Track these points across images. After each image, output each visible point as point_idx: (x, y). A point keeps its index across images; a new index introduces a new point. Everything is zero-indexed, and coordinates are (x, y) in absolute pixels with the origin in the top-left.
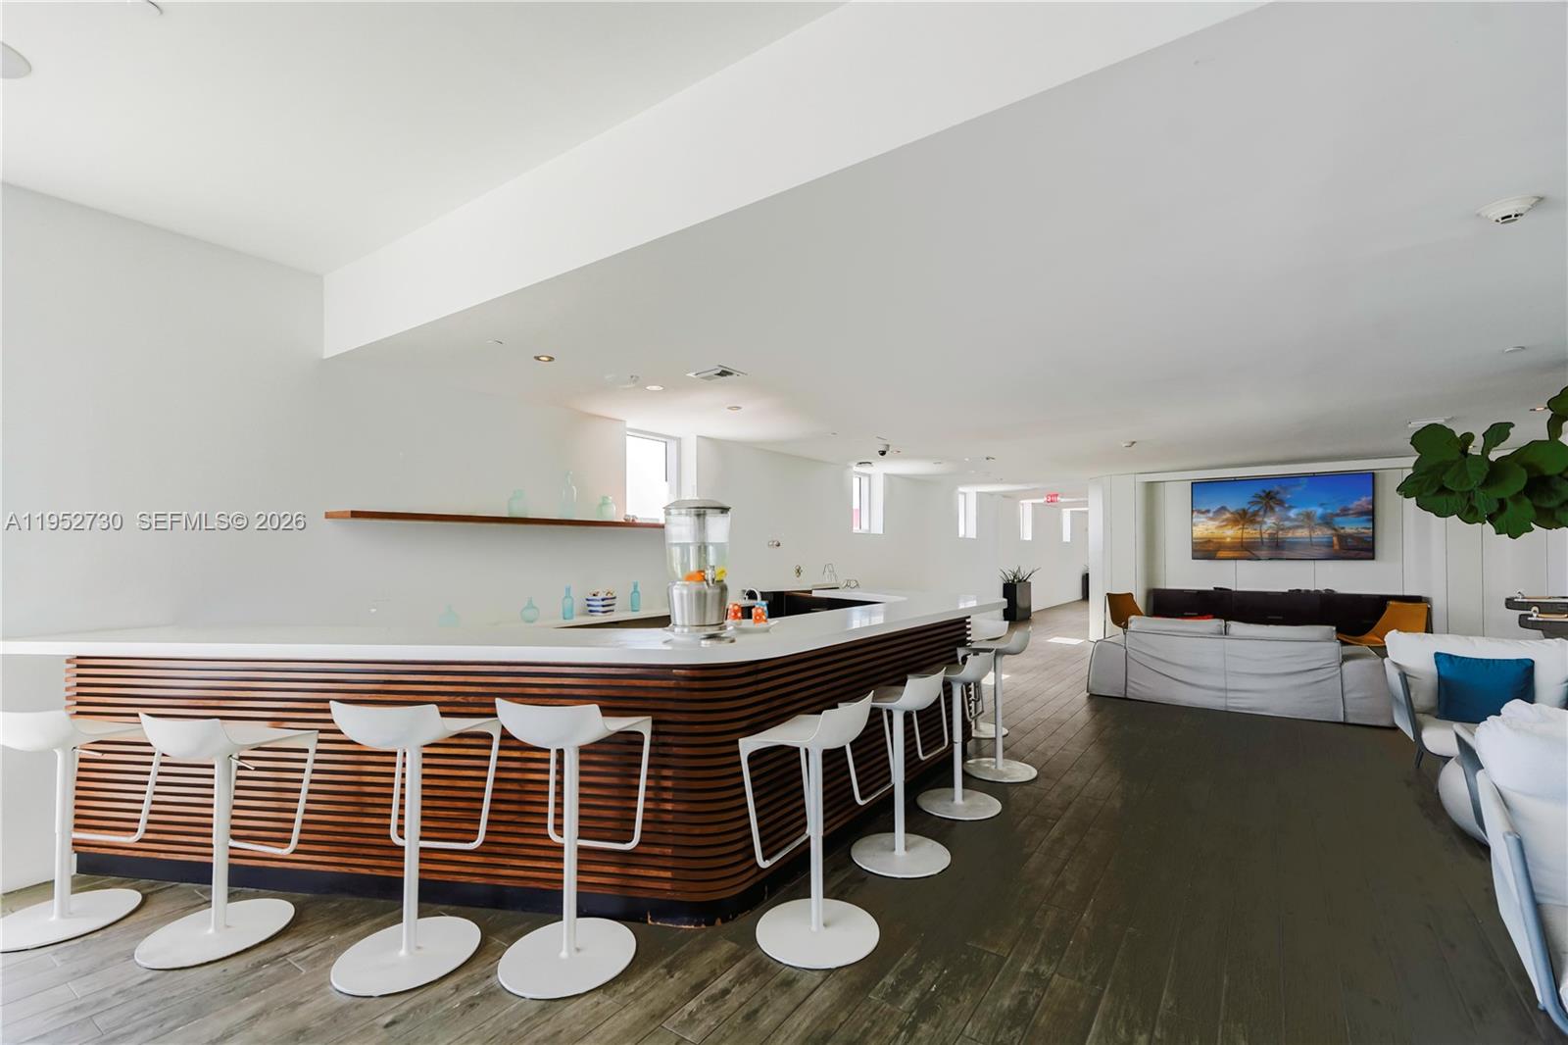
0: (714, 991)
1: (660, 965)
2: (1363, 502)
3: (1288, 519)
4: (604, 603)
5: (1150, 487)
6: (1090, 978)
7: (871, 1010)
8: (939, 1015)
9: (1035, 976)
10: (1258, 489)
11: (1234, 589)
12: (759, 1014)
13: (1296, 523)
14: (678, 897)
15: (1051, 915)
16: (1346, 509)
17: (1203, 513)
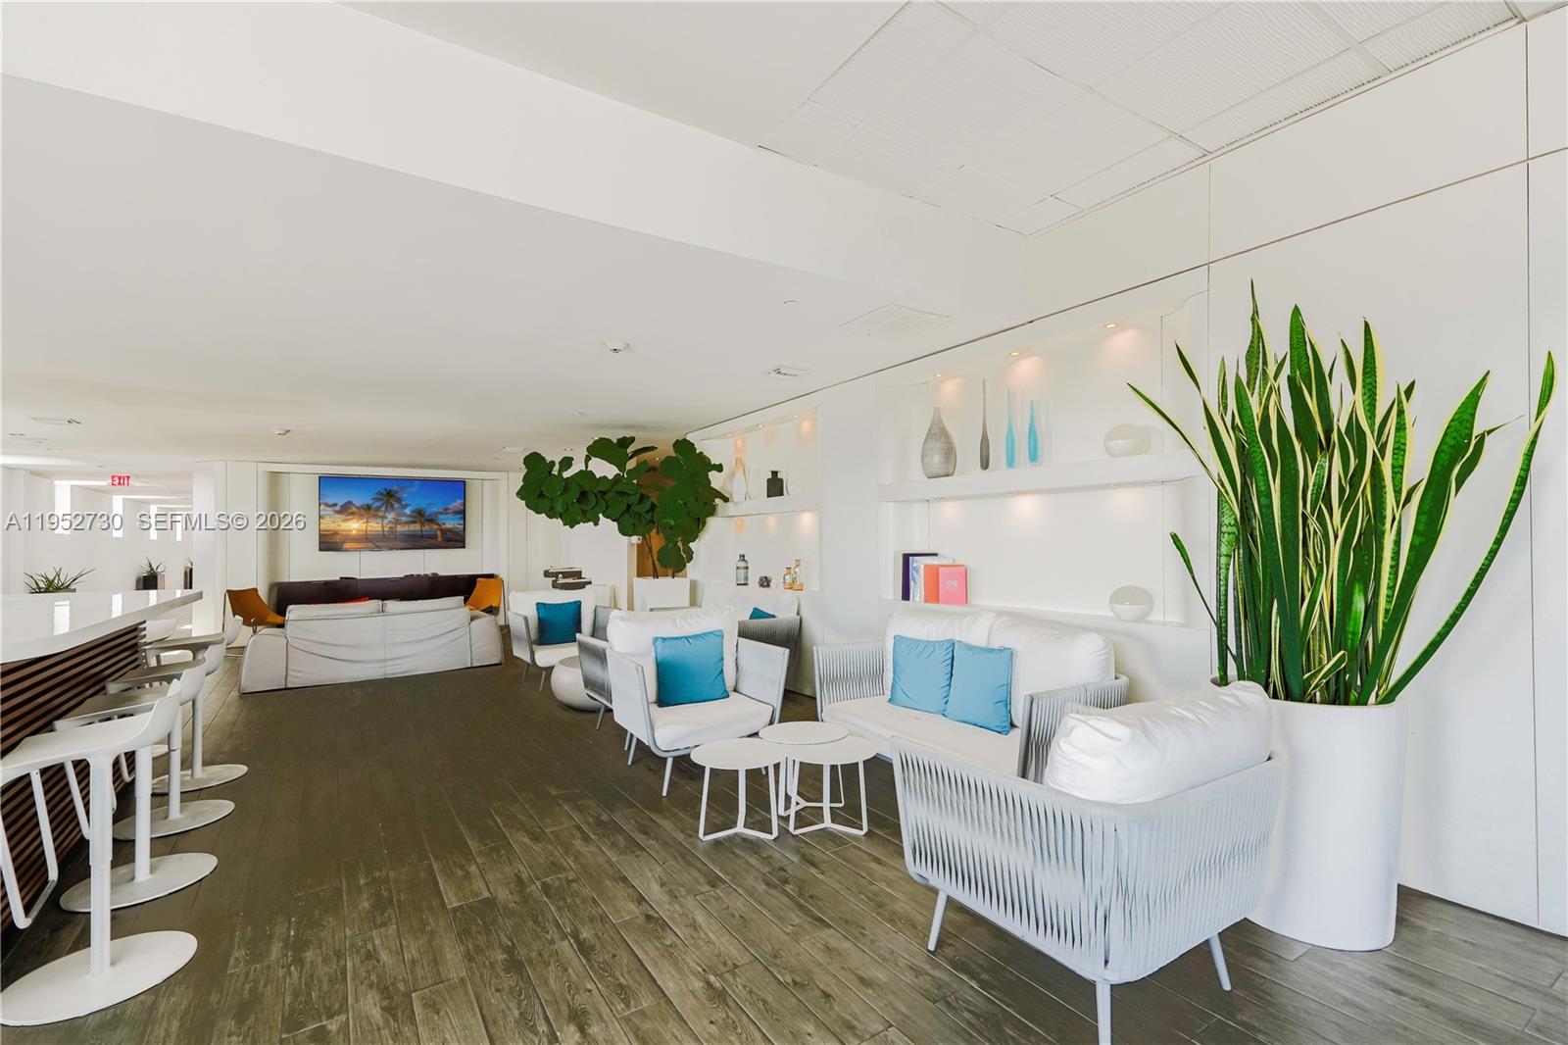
2: (457, 504)
3: (404, 515)
5: (274, 477)
6: (415, 861)
8: (314, 941)
9: (374, 881)
10: (380, 487)
13: (411, 519)
16: (446, 509)
17: (330, 506)
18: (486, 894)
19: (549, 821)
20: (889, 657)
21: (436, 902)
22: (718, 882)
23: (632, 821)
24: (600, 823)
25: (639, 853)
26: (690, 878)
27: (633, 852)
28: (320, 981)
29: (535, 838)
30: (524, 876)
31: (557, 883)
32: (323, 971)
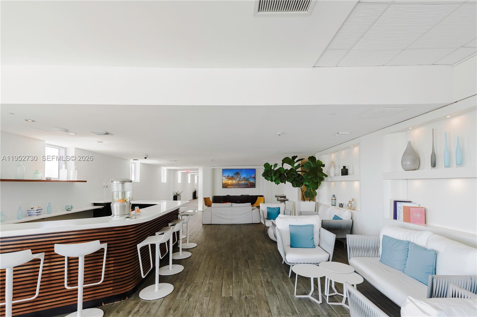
0: (135, 311)
1: (115, 311)
2: (253, 175)
3: (241, 179)
4: (38, 211)
5: (213, 170)
6: (220, 280)
7: (178, 301)
8: (193, 296)
9: (210, 283)
10: (235, 172)
11: (231, 195)
12: (151, 311)
13: (242, 180)
14: (115, 294)
15: (209, 272)
16: (251, 177)
17: (224, 177)
18: (231, 295)
19: (254, 277)
20: (381, 242)
21: (220, 294)
22: (295, 313)
23: (277, 283)
24: (268, 282)
25: (274, 295)
26: (286, 308)
27: (273, 294)
28: (190, 307)
29: (249, 282)
30: (242, 293)
31: (249, 297)
32: (192, 305)
